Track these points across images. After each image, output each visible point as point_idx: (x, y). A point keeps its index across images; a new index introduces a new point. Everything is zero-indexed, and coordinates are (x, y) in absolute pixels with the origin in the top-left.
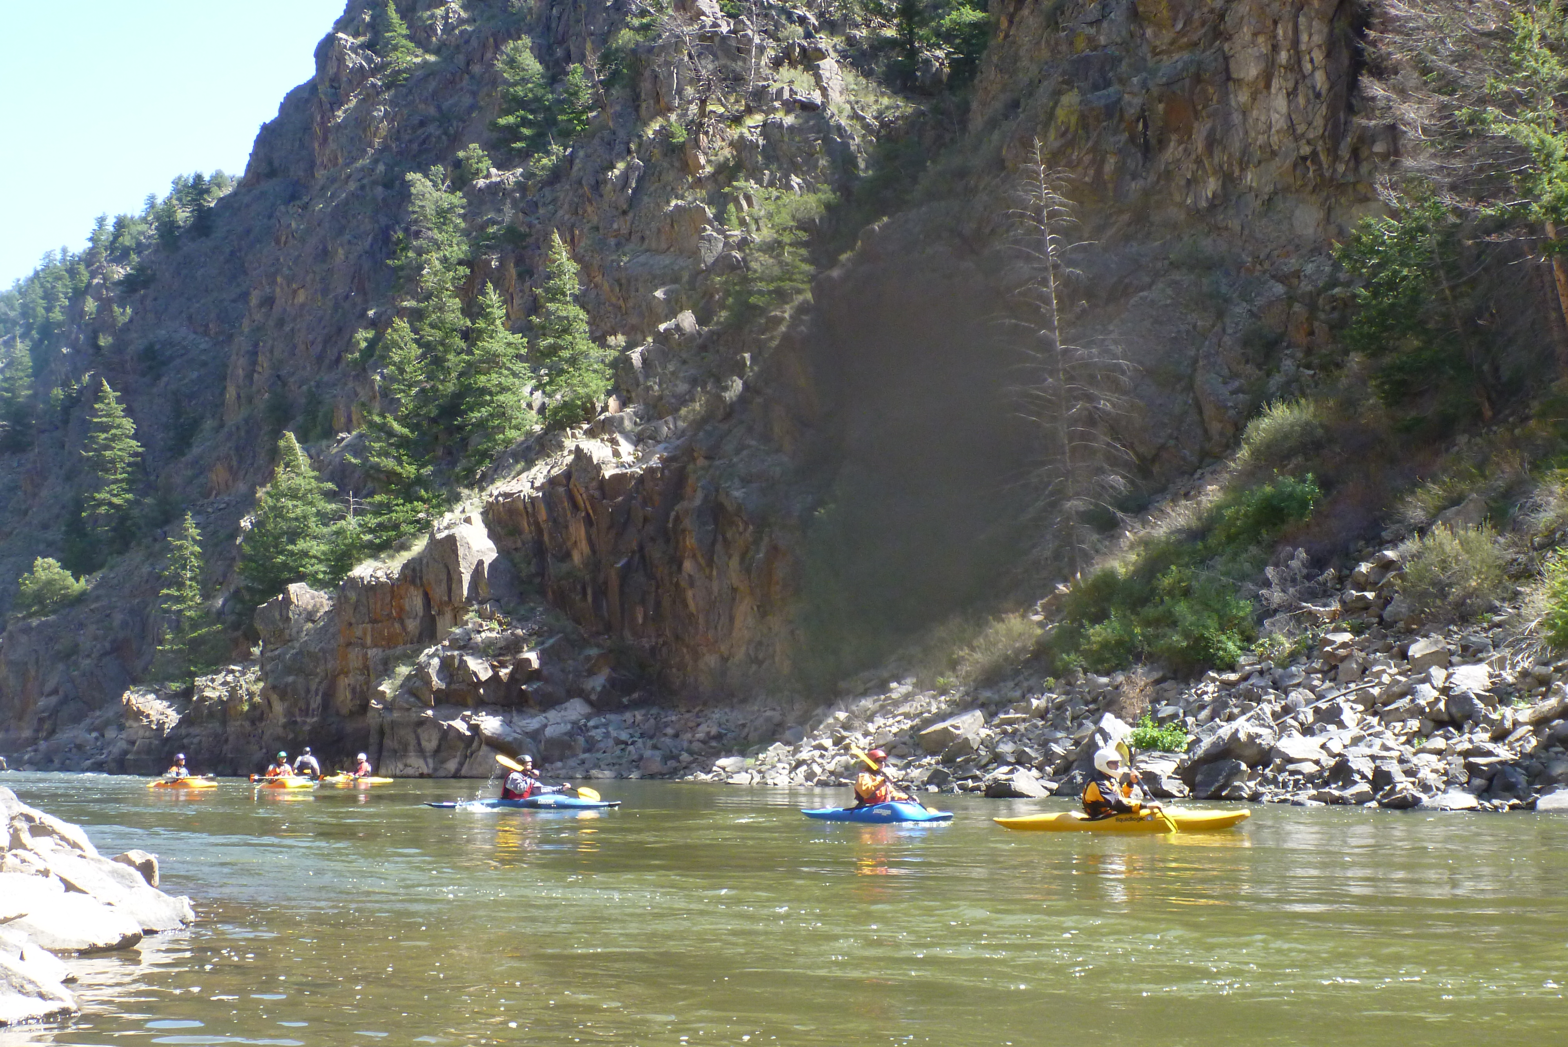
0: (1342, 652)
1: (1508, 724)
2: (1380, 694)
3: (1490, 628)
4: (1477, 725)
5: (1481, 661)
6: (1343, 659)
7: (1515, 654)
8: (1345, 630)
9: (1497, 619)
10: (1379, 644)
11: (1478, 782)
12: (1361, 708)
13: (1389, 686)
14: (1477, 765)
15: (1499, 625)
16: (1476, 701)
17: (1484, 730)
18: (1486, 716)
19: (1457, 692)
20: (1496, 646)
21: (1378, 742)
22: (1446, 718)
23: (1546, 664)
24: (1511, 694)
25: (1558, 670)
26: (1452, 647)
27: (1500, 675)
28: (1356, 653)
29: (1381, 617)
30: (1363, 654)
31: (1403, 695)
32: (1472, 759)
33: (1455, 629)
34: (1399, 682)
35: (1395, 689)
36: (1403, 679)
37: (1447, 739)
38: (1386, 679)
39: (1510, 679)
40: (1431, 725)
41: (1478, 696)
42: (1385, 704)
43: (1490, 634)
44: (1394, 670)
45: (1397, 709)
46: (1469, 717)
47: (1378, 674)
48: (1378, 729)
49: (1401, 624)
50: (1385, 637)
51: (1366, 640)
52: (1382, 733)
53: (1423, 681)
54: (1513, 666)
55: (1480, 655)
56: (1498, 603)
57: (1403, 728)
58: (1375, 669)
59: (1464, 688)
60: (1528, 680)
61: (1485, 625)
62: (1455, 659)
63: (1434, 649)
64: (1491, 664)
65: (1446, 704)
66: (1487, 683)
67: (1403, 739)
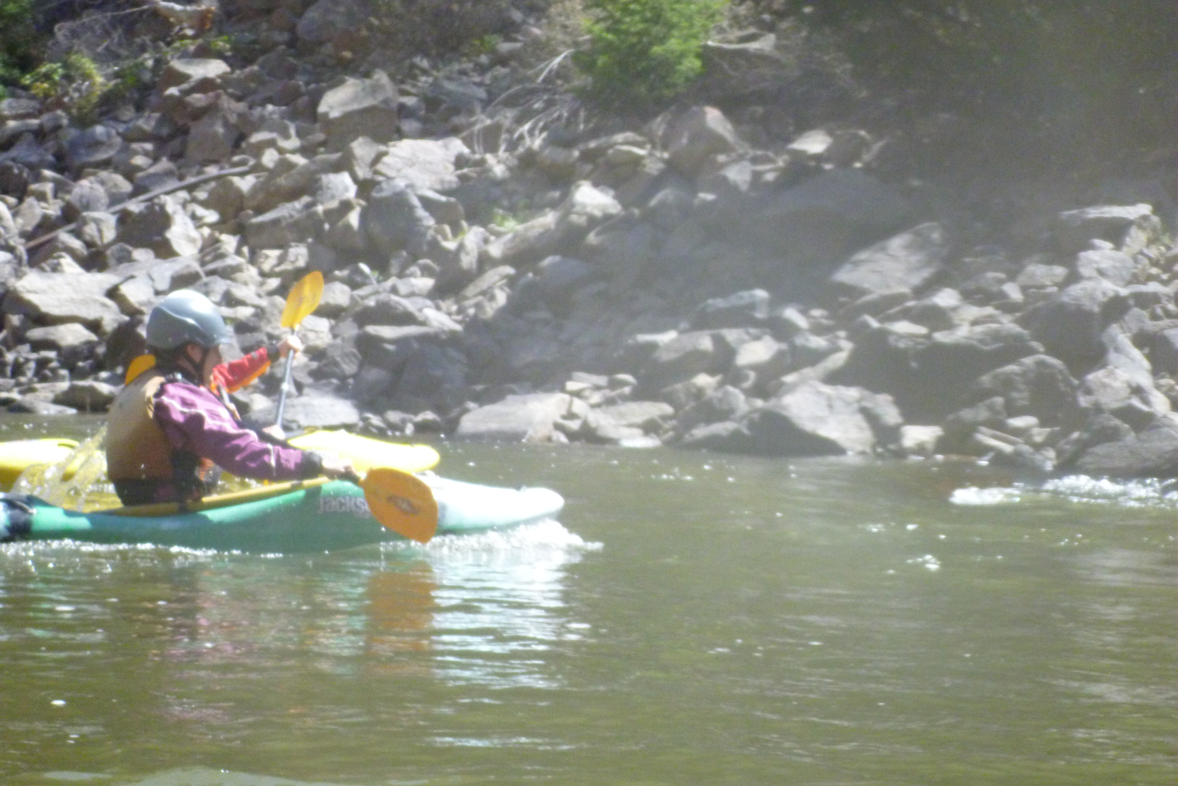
0: (198, 99)
1: (468, 261)
2: (255, 190)
3: (491, 66)
4: (414, 258)
5: (455, 131)
6: (198, 114)
7: (520, 121)
8: (220, 55)
9: (505, 47)
10: (275, 87)
11: (374, 374)
12: (211, 216)
13: (273, 173)
14: (379, 340)
15: (502, 60)
16: (421, 212)
17: (426, 271)
18: (434, 245)
19: (386, 191)
20: (486, 103)
21: (220, 285)
22: (360, 243)
23: (568, 144)
24: (495, 202)
25: (587, 156)
26: (410, 101)
27: (483, 161)
28: (227, 103)
29: (292, 29)
30: (241, 106)
31: (293, 195)
32: (372, 329)
33: (425, 63)
34: (291, 166)
35: (282, 181)
36: (300, 160)
37: (354, 285)
38: (269, 158)
39: (499, 170)
40: (327, 255)
41: (426, 202)
42: (260, 210)
43: (487, 79)
44: (294, 142)
45: (276, 222)
46: (402, 244)
47: (258, 150)
48: (233, 260)
49: (328, 49)
50: (292, 72)
51: (253, 77)
52: (237, 269)
53: (337, 168)
54: (512, 146)
55: (457, 120)
56: (517, 16)
57: (281, 260)
58: (257, 137)
59: (400, 184)
60: (530, 174)
61: (484, 59)
62: (407, 125)
63: (368, 102)
64: (468, 142)
65: (364, 217)
66: (451, 176)
67: (274, 283)
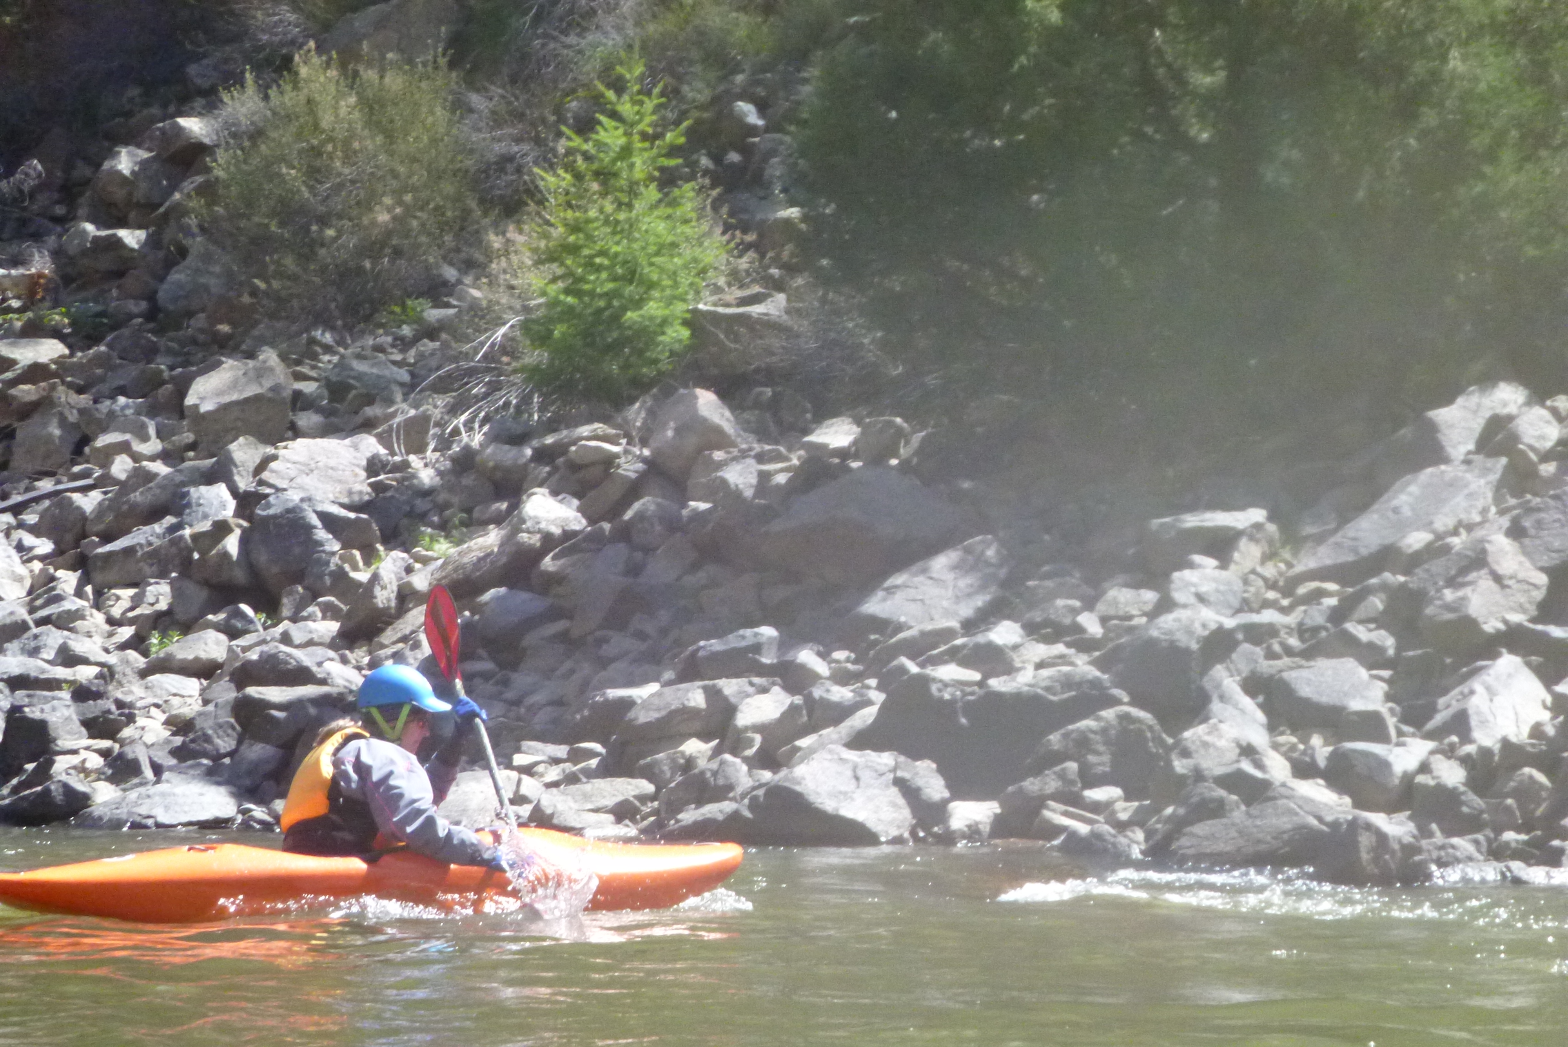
0: (26, 392)
1: (384, 597)
2: (101, 510)
3: (416, 340)
4: (314, 595)
5: (367, 426)
6: (28, 411)
7: (454, 410)
8: (56, 333)
9: (433, 314)
10: (131, 372)
11: (257, 751)
12: (45, 546)
13: (125, 487)
14: (265, 705)
15: (431, 333)
16: (321, 534)
17: (329, 612)
18: (340, 575)
19: (275, 507)
20: (409, 389)
21: (54, 638)
22: (240, 576)
23: (518, 440)
24: (423, 518)
25: (543, 456)
26: (308, 387)
27: (406, 465)
28: (63, 395)
29: (151, 297)
30: (84, 400)
31: (153, 515)
32: (253, 691)
33: (328, 338)
34: (150, 476)
35: (137, 497)
36: (160, 468)
37: (233, 634)
38: (121, 467)
39: (426, 476)
40: (199, 595)
41: (329, 521)
42: (108, 537)
43: (411, 356)
44: (154, 445)
45: (129, 551)
46: (298, 577)
47: (107, 456)
48: (72, 604)
49: (200, 321)
50: (151, 353)
51: (100, 361)
52: (77, 615)
53: (210, 478)
54: (444, 444)
55: (370, 411)
56: (450, 273)
57: (136, 602)
58: (103, 441)
59: (294, 497)
60: (468, 480)
61: (406, 330)
62: (306, 419)
63: (251, 391)
64: (384, 440)
65: (244, 541)
66: (362, 487)
67: (126, 632)
